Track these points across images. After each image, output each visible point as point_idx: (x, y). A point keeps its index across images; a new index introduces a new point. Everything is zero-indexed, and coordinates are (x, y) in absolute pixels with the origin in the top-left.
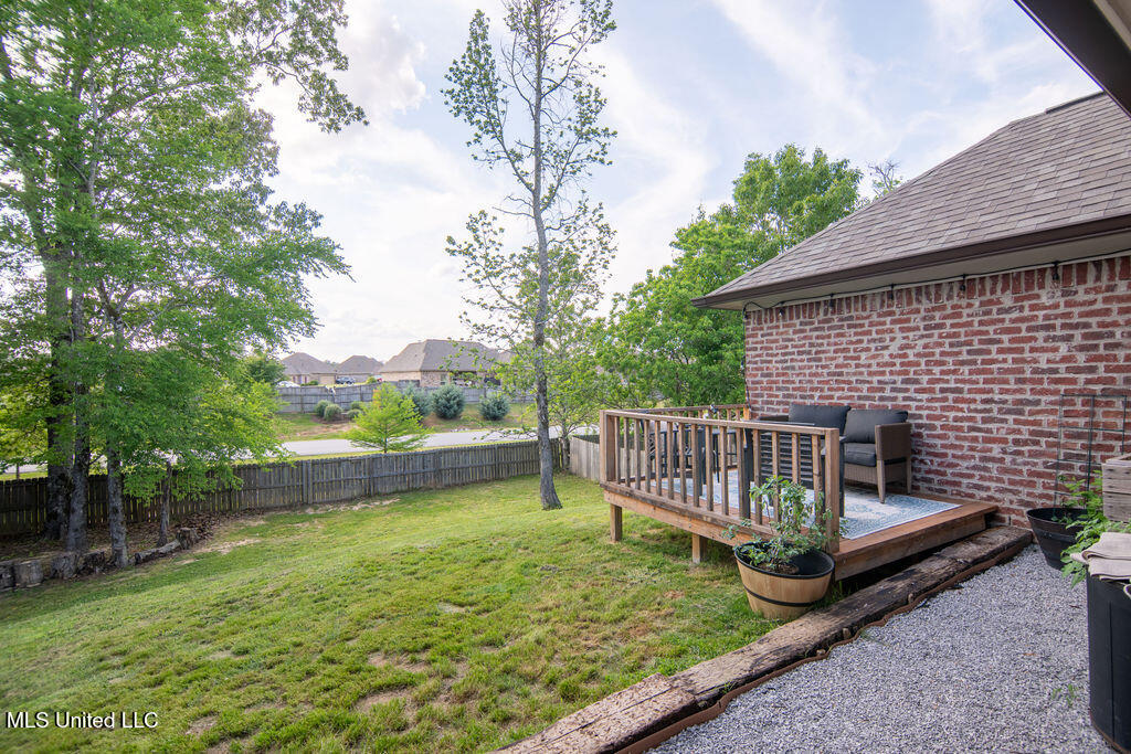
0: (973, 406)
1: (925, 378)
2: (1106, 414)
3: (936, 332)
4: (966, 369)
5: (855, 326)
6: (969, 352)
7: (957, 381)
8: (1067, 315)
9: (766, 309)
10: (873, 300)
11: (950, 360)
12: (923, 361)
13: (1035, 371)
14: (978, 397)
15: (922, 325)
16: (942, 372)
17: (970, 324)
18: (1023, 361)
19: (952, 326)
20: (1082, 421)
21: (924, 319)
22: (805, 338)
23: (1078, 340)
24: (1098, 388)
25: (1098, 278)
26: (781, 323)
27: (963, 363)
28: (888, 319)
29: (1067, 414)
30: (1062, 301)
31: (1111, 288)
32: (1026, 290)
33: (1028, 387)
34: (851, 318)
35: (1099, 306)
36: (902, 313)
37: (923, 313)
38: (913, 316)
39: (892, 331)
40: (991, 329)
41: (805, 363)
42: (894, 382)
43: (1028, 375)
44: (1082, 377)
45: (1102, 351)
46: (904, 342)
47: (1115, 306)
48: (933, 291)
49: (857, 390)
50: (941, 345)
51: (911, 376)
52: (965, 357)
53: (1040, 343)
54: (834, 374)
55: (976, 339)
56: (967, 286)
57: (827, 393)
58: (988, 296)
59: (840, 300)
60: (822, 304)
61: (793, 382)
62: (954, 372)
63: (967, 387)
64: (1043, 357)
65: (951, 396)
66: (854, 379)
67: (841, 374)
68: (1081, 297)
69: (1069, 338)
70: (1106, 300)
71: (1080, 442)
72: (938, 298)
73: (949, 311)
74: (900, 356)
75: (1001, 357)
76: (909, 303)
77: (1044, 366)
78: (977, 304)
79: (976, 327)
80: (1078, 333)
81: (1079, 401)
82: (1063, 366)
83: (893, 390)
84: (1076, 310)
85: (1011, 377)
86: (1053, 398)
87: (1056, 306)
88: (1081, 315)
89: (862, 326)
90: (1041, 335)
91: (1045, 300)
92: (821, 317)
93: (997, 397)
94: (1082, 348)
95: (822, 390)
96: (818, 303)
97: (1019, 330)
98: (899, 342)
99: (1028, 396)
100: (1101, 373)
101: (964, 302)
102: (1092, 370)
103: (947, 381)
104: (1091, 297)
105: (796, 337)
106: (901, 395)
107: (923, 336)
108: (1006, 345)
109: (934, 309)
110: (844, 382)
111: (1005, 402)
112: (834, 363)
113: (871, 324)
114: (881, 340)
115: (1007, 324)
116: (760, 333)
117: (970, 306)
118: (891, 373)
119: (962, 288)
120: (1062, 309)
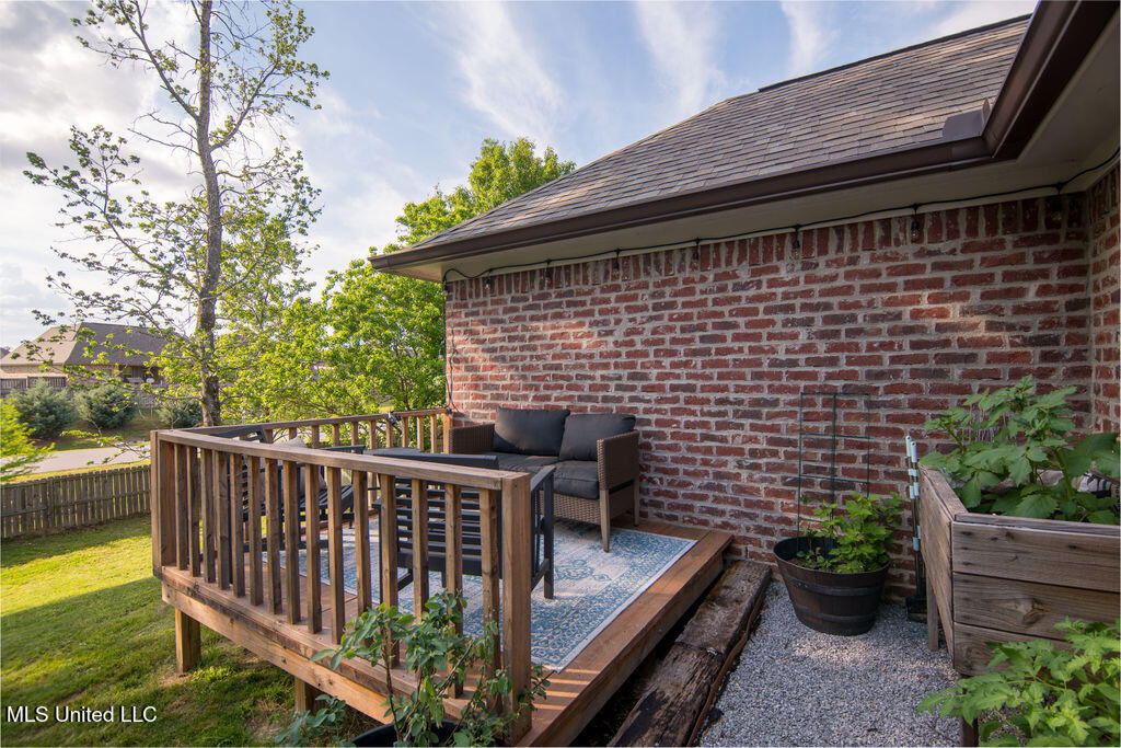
0: (706, 409)
1: (655, 372)
2: (848, 417)
3: (666, 313)
4: (698, 360)
5: (575, 304)
6: (703, 339)
7: (689, 376)
8: (807, 294)
9: (471, 280)
10: (596, 270)
11: (681, 348)
12: (651, 350)
13: (773, 363)
14: (712, 396)
15: (650, 303)
16: (674, 365)
17: (703, 303)
18: (760, 350)
19: (685, 305)
20: (822, 425)
21: (653, 296)
22: (517, 319)
23: (819, 325)
24: (839, 384)
25: (840, 248)
26: (489, 299)
27: (695, 353)
28: (613, 296)
29: (808, 417)
30: (802, 276)
31: (853, 261)
32: (764, 261)
33: (765, 383)
34: (570, 293)
35: (841, 282)
36: (628, 289)
37: (652, 289)
38: (640, 292)
39: (616, 311)
40: (726, 309)
41: (518, 352)
42: (620, 378)
43: (765, 368)
44: (823, 371)
45: (843, 339)
46: (631, 325)
47: (857, 283)
48: (663, 259)
49: (578, 388)
50: (671, 329)
51: (639, 369)
52: (697, 345)
53: (778, 329)
54: (551, 367)
55: (709, 322)
56: (701, 253)
57: (543, 392)
58: (723, 268)
59: (559, 268)
60: (538, 273)
61: (503, 378)
62: (686, 364)
63: (699, 383)
64: (782, 345)
65: (682, 395)
66: (573, 373)
67: (558, 367)
68: (822, 271)
69: (808, 322)
70: (848, 275)
71: (820, 452)
72: (668, 270)
73: (681, 286)
74: (626, 344)
75: (736, 345)
76: (637, 275)
77: (782, 356)
78: (711, 277)
79: (710, 307)
80: (818, 316)
81: (819, 400)
82: (802, 357)
83: (618, 388)
84: (817, 287)
85: (748, 371)
86: (792, 397)
87: (796, 282)
88: (823, 293)
89: (583, 304)
90: (779, 317)
91: (784, 274)
92: (537, 291)
93: (732, 396)
94: (823, 335)
95: (537, 389)
96: (533, 272)
97: (755, 312)
98: (626, 325)
99: (766, 395)
100: (843, 366)
101: (697, 275)
102: (833, 362)
103: (678, 377)
104: (831, 271)
105: (506, 317)
106: (627, 395)
107: (651, 318)
108: (742, 330)
109: (664, 283)
110: (562, 377)
111: (740, 402)
112: (551, 352)
113: (594, 302)
114: (605, 323)
115: (744, 304)
116: (464, 311)
117: (703, 279)
118: (616, 366)
119: (695, 257)
120: (802, 287)
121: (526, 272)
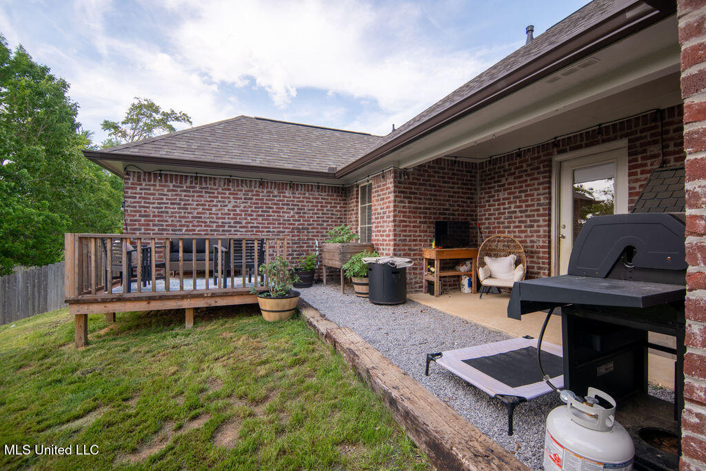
0: (263, 234)
1: (245, 221)
2: (303, 236)
3: (249, 201)
4: (260, 218)
5: (209, 193)
6: (262, 211)
7: (257, 223)
8: (293, 201)
9: (145, 173)
10: (220, 181)
11: (255, 214)
12: (243, 213)
13: (284, 220)
14: (266, 230)
15: (243, 197)
16: (252, 219)
17: (262, 199)
18: (280, 216)
19: (256, 199)
20: (296, 238)
21: (244, 195)
22: (176, 195)
23: (296, 210)
24: (300, 227)
25: (301, 190)
26: (158, 183)
27: (259, 216)
28: (227, 192)
29: (293, 236)
30: (292, 196)
31: (305, 194)
32: (282, 190)
33: (281, 226)
34: (207, 188)
35: (301, 199)
36: (234, 190)
37: (244, 192)
38: (239, 193)
39: (229, 198)
40: (270, 202)
41: (176, 210)
42: (230, 223)
43: (281, 222)
44: (297, 223)
45: (302, 215)
46: (235, 204)
47: (305, 200)
48: (248, 183)
49: (209, 226)
50: (251, 207)
51: (238, 220)
52: (260, 213)
53: (285, 210)
54: (196, 217)
55: (265, 206)
56: (262, 184)
57: (191, 228)
58: (269, 190)
59: (201, 177)
60: (189, 177)
61: (167, 221)
62: (256, 219)
63: (261, 226)
64: (287, 215)
65: (255, 230)
66: (208, 220)
67: (201, 218)
68: (297, 195)
69: (293, 209)
70: (303, 198)
71: (296, 245)
72: (251, 186)
73: (255, 193)
74: (233, 211)
75: (273, 214)
76: (238, 186)
77: (286, 218)
78: (265, 192)
79: (265, 201)
80: (296, 207)
81: (296, 231)
82: (292, 219)
83: (229, 227)
84: (296, 200)
85: (276, 222)
86: (288, 230)
87: (290, 197)
88: (298, 201)
89: (214, 193)
90: (285, 207)
91: (287, 194)
92: (188, 184)
93: (272, 230)
94: (297, 213)
95: (188, 226)
96: (186, 176)
97: (279, 204)
98: (233, 204)
99: (281, 230)
100: (302, 222)
101: (260, 190)
102: (299, 221)
103: (253, 223)
104: (299, 196)
105: (170, 193)
106: (233, 229)
107: (243, 202)
108: (275, 210)
109: (248, 191)
110: (202, 222)
111: (274, 232)
112: (196, 211)
113: (218, 193)
114: (223, 202)
115: (275, 202)
116: (139, 187)
117: (263, 192)
118: (229, 218)
119: (261, 184)
120: (292, 199)
121: (182, 176)
